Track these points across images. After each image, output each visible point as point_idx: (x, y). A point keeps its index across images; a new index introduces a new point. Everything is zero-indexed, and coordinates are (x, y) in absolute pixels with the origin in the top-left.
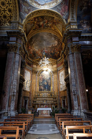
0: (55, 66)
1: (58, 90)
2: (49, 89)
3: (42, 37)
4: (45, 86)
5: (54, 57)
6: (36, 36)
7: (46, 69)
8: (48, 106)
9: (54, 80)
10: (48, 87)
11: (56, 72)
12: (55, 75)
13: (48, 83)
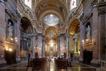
0: (55, 43)
1: (55, 51)
2: (53, 50)
3: (51, 32)
4: (51, 49)
5: (54, 39)
6: (48, 32)
7: (52, 44)
8: (52, 55)
9: (54, 48)
10: (52, 50)
11: (55, 45)
12: (55, 46)
13: (52, 48)
